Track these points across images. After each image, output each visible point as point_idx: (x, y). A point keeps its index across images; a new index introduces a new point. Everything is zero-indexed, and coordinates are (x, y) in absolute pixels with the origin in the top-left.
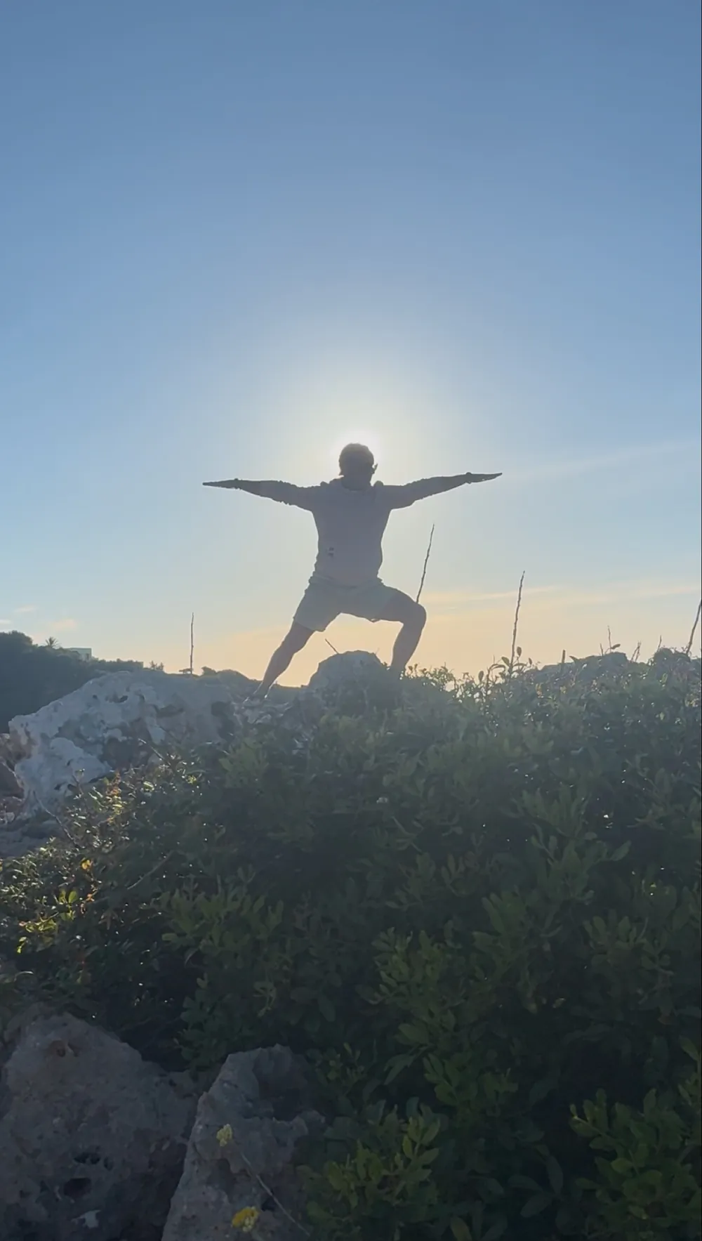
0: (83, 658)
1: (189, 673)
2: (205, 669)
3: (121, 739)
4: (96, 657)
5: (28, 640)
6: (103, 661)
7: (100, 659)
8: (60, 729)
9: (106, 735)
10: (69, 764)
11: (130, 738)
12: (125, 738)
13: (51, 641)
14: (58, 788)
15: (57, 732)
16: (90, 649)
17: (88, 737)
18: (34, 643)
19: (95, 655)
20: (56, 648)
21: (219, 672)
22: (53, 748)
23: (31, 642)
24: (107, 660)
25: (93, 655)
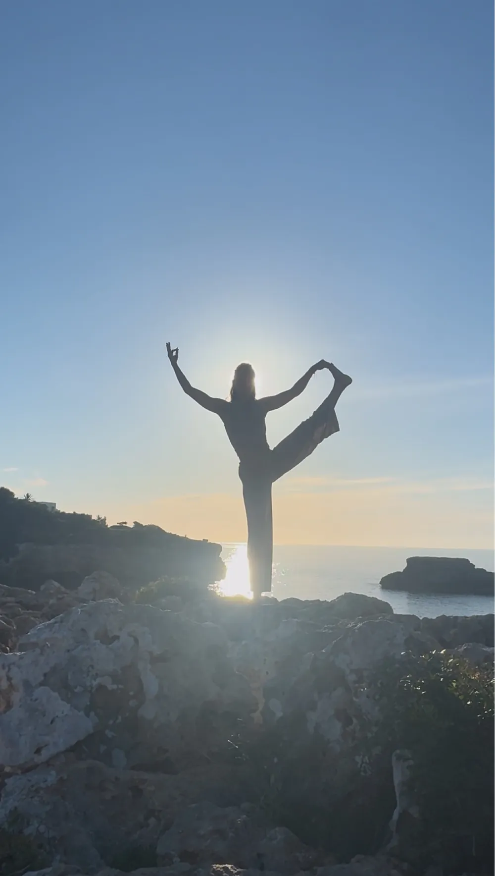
0: (50, 509)
1: (124, 525)
2: (135, 523)
3: (111, 687)
4: (59, 509)
5: (12, 494)
6: (64, 513)
7: (61, 511)
8: (45, 675)
9: (95, 683)
10: (52, 722)
11: (120, 686)
12: (115, 687)
13: (28, 496)
14: (38, 751)
15: (42, 678)
16: (55, 504)
17: (76, 688)
18: (15, 497)
19: (58, 508)
20: (31, 501)
21: (145, 526)
22: (36, 700)
23: (14, 496)
24: (67, 512)
25: (56, 508)
